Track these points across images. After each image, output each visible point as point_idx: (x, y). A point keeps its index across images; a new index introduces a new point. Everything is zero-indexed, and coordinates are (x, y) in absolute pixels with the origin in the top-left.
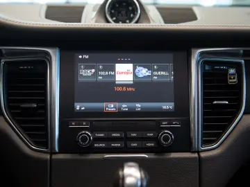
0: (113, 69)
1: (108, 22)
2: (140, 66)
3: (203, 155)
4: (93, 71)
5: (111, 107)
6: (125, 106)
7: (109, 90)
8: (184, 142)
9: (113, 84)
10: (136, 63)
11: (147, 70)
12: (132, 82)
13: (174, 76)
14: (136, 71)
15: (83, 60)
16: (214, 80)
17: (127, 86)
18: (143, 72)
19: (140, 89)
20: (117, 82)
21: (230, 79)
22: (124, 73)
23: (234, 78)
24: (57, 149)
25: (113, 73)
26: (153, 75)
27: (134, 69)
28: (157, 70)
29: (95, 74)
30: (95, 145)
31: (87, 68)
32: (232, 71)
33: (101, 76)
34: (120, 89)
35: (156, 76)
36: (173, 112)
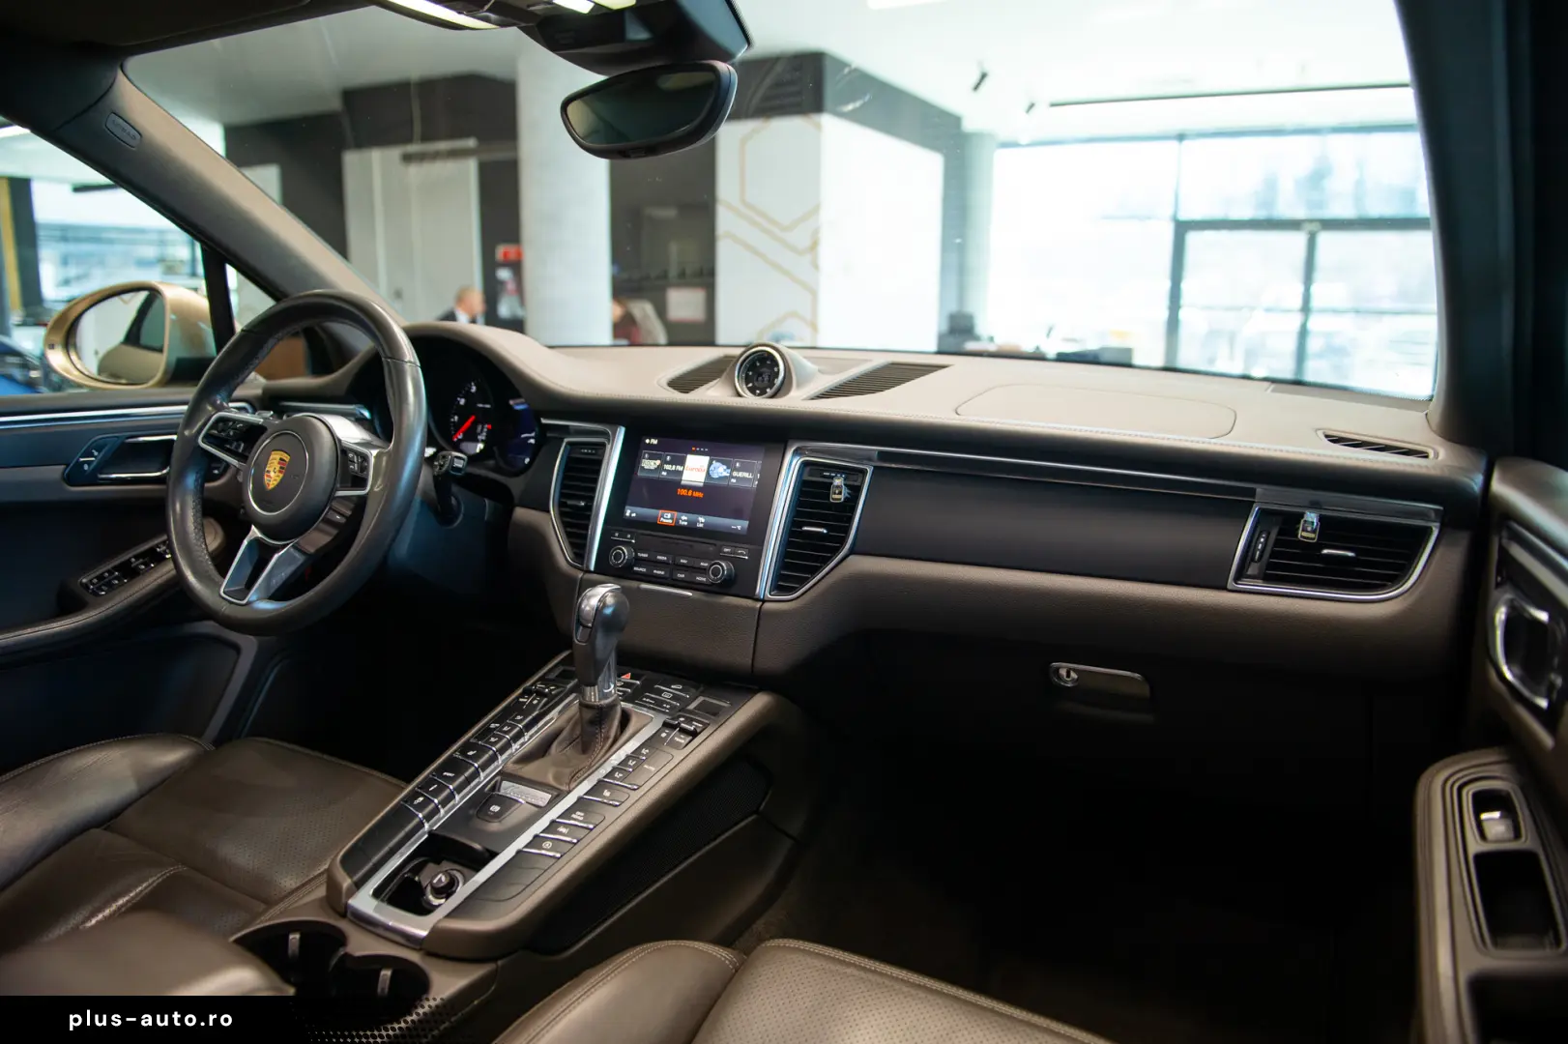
0: (682, 462)
1: (739, 395)
2: (718, 461)
3: (767, 605)
4: (658, 462)
5: (667, 518)
6: (684, 519)
7: (668, 492)
8: (740, 582)
9: (678, 484)
10: (714, 455)
11: (725, 467)
12: (702, 484)
13: (759, 480)
14: (712, 468)
15: (651, 447)
16: (810, 493)
17: (695, 488)
18: (720, 470)
19: (712, 496)
20: (683, 482)
21: (835, 494)
22: (696, 469)
23: (840, 493)
24: (592, 568)
25: (679, 468)
26: (731, 477)
27: (710, 464)
28: (738, 470)
29: (660, 468)
30: (635, 569)
31: (652, 458)
32: (838, 482)
33: (666, 470)
34: (683, 492)
35: (735, 477)
36: (743, 536)
